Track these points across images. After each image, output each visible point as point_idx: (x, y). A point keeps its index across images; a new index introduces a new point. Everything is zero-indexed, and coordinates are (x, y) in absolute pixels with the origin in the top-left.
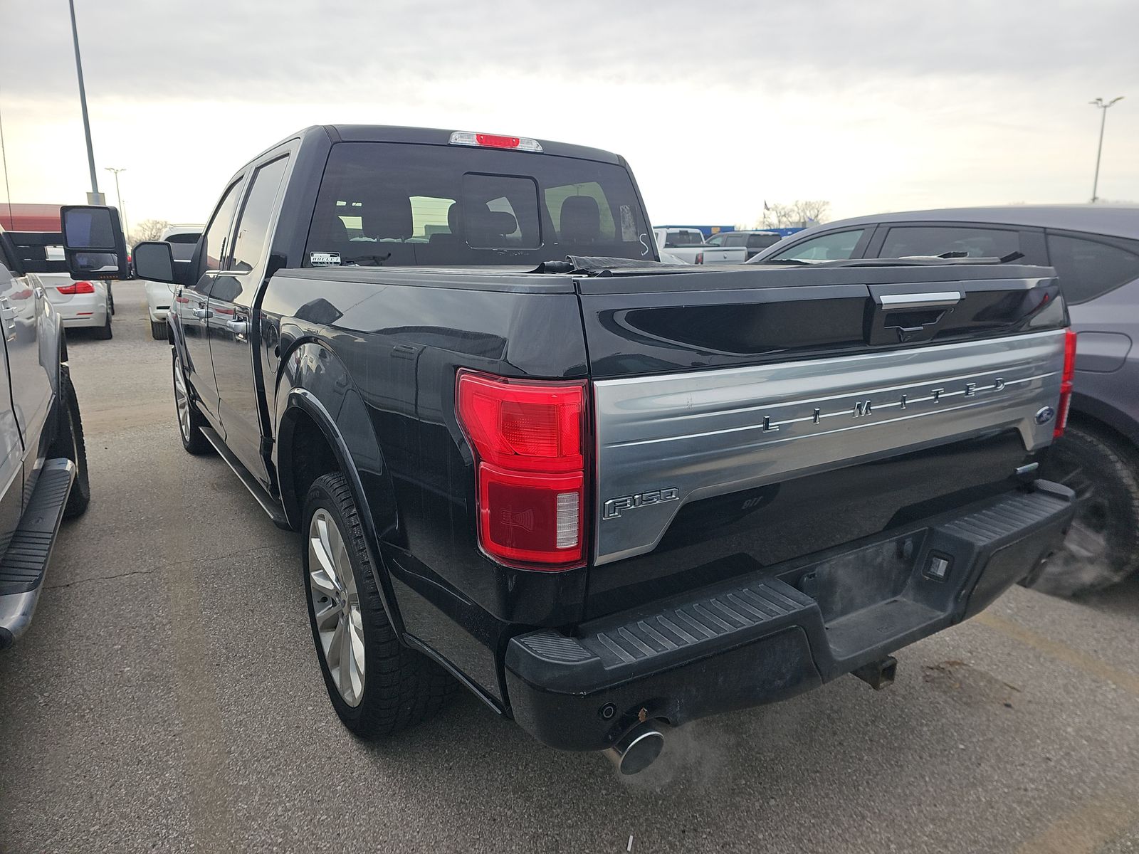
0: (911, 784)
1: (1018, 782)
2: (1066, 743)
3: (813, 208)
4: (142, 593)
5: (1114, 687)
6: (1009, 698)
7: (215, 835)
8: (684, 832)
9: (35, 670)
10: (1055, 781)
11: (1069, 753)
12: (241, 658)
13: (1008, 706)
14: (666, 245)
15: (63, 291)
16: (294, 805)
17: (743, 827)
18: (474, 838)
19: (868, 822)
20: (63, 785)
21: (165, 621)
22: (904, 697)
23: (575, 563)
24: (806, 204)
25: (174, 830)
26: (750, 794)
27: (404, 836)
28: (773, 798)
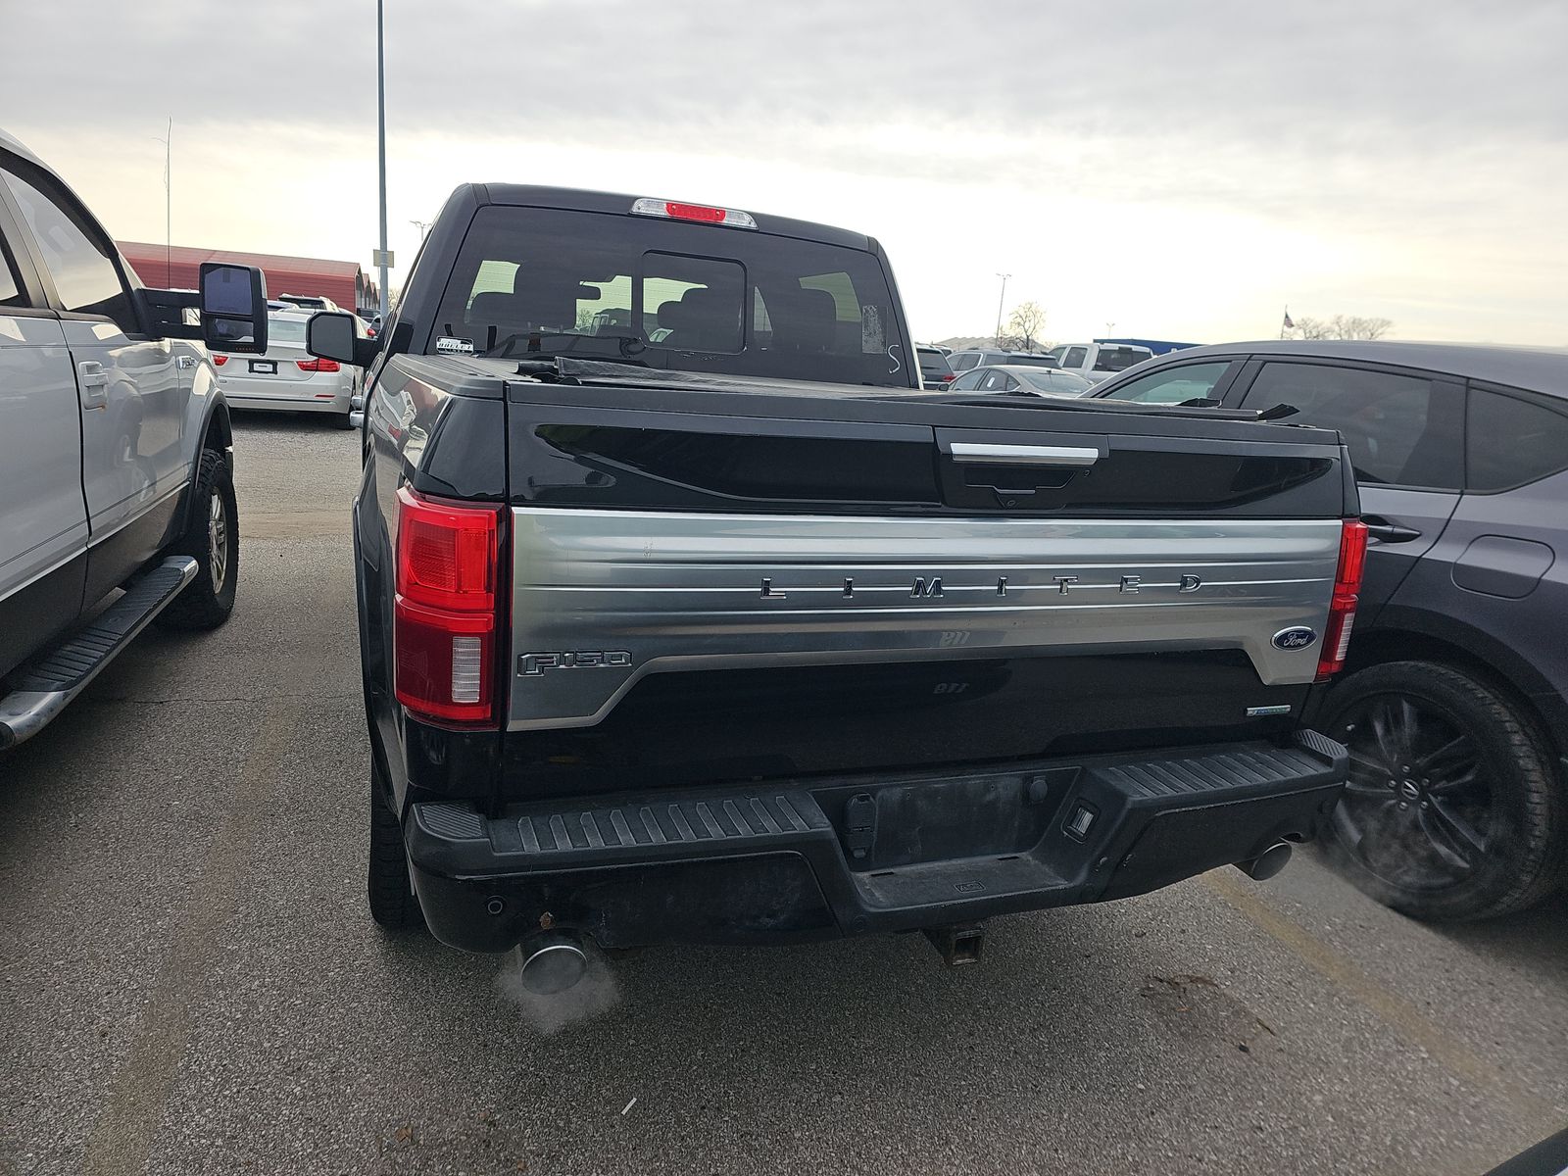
0: (1038, 1118)
1: (1194, 1148)
2: (1301, 1115)
3: (1364, 329)
4: (234, 723)
5: (1425, 1056)
6: (1253, 1039)
7: (174, 996)
8: (703, 1108)
9: (83, 787)
10: (1252, 1159)
11: (1296, 1128)
12: (301, 812)
13: (1243, 1049)
14: (1096, 365)
15: (304, 366)
16: (274, 982)
17: (780, 1119)
18: (451, 1061)
19: (950, 1149)
20: (51, 912)
21: (241, 758)
22: (1097, 1009)
23: (482, 723)
24: (1354, 322)
25: (137, 981)
26: (814, 1083)
27: (375, 1041)
28: (840, 1094)
